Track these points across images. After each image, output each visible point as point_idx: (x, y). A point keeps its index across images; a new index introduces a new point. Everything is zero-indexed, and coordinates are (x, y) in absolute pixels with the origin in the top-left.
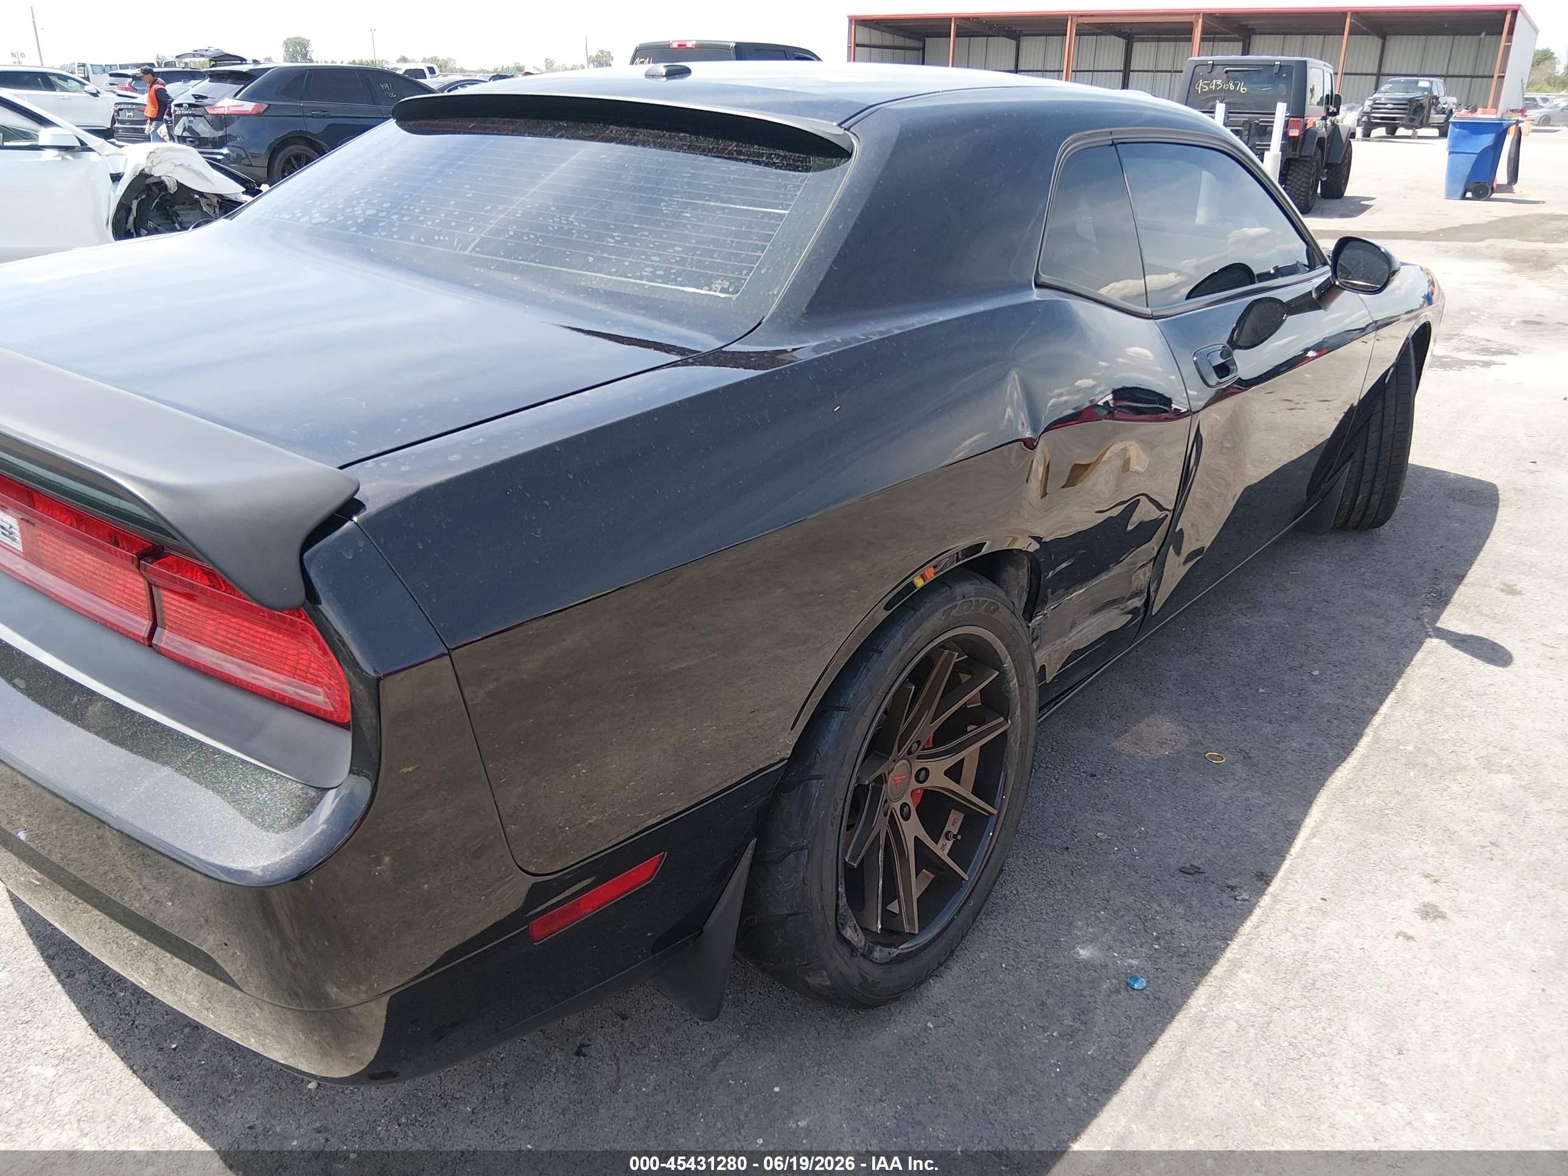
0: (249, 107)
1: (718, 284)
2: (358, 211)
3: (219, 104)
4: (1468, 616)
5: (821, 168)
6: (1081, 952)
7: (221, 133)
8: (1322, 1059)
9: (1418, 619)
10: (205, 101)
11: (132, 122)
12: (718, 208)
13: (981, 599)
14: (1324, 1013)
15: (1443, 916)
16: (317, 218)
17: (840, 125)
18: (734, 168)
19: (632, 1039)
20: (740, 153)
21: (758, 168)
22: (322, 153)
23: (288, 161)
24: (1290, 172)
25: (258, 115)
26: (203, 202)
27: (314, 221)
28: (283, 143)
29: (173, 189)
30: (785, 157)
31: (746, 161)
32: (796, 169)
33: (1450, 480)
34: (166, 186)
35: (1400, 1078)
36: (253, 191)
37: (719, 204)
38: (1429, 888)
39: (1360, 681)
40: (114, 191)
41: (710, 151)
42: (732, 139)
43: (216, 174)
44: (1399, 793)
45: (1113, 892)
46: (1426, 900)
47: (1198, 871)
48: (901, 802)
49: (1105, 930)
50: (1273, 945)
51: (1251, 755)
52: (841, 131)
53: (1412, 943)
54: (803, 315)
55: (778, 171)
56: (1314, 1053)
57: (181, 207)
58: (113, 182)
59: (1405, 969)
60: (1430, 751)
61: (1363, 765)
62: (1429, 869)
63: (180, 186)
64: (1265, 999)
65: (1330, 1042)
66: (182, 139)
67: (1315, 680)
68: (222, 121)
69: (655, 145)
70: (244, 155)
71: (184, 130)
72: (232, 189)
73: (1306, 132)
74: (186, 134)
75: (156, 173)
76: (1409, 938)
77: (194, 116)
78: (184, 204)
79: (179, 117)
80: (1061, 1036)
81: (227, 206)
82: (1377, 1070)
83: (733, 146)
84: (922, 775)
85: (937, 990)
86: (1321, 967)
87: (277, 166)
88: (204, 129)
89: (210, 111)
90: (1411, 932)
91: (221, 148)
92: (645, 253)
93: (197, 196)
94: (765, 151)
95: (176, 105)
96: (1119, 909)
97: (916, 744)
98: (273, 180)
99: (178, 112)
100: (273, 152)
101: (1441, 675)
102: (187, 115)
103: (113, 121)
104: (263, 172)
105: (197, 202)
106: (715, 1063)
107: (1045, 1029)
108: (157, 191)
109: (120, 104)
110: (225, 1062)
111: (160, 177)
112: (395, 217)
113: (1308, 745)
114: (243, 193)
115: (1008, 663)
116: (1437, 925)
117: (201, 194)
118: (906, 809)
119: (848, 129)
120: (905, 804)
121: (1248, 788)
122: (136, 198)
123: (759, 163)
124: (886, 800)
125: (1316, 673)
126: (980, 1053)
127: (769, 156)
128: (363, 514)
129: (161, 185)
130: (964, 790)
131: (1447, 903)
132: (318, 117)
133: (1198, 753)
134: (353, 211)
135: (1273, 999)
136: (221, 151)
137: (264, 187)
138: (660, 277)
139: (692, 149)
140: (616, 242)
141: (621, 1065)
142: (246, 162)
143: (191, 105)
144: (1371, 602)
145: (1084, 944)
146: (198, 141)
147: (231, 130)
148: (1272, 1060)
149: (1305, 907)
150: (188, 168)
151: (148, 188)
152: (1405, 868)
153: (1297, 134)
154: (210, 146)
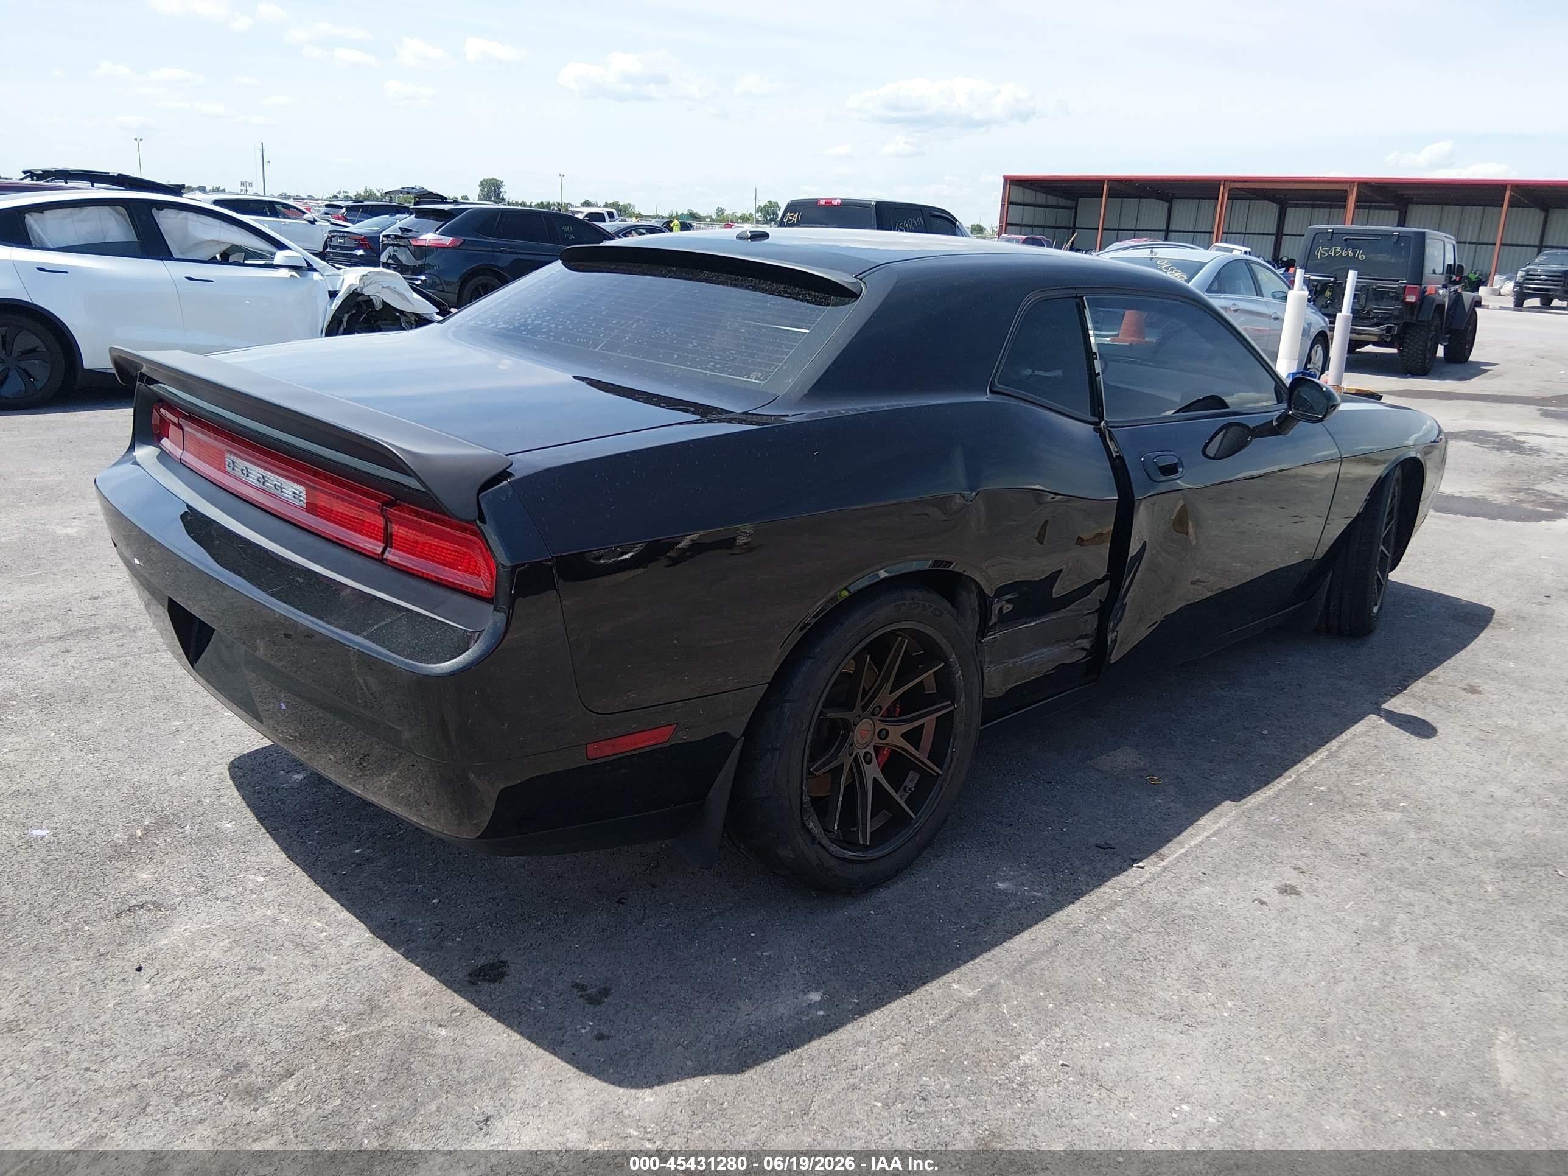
0: (447, 241)
1: (754, 375)
2: (529, 321)
3: (422, 237)
4: (1423, 705)
5: (836, 305)
6: (1000, 885)
7: (419, 262)
8: (1161, 963)
9: (1376, 704)
10: (410, 234)
11: (342, 248)
12: (763, 327)
13: (927, 604)
14: (1174, 938)
15: (1298, 893)
16: (501, 325)
17: (856, 277)
18: (779, 302)
19: (658, 898)
20: (786, 292)
21: (795, 302)
22: (505, 282)
23: (477, 289)
24: (1407, 336)
25: (453, 248)
26: (402, 319)
27: (499, 327)
28: (473, 273)
29: (379, 306)
30: (814, 296)
31: (788, 297)
32: (820, 304)
33: (1461, 605)
34: (373, 304)
35: (1216, 980)
36: (444, 313)
37: (765, 325)
38: (1295, 875)
39: (1302, 741)
40: (331, 306)
41: (766, 290)
42: (782, 283)
43: (416, 296)
44: (1299, 816)
45: (1036, 854)
46: (1288, 883)
47: (1110, 847)
48: (865, 750)
49: (1024, 874)
50: (1151, 896)
51: (1185, 780)
52: (855, 280)
53: (1264, 906)
54: (805, 396)
55: (809, 305)
56: (1156, 958)
57: (384, 322)
58: (331, 297)
59: (1251, 921)
60: (1340, 792)
61: (1277, 796)
62: (1300, 864)
63: (385, 304)
64: (1130, 925)
65: (1171, 954)
66: (386, 265)
67: (1263, 737)
68: (423, 251)
69: (731, 285)
70: (438, 281)
71: (389, 258)
72: (427, 308)
73: (1423, 297)
74: (390, 261)
75: (366, 292)
76: (1262, 903)
77: (398, 245)
78: (385, 320)
79: (385, 246)
80: (966, 928)
81: (421, 321)
82: (1201, 974)
83: (782, 287)
84: (883, 734)
85: (884, 894)
86: (1184, 912)
87: (466, 293)
88: (404, 257)
89: (413, 243)
90: (1265, 900)
91: (420, 274)
92: (711, 354)
93: (398, 314)
94: (803, 291)
95: (384, 236)
96: (1038, 864)
97: (878, 709)
98: (460, 304)
99: (385, 242)
100: (464, 281)
101: (1377, 744)
102: (393, 245)
103: (326, 246)
104: (453, 298)
105: (398, 318)
106: (713, 916)
107: (956, 923)
108: (365, 308)
109: (333, 231)
110: (377, 884)
111: (369, 296)
112: (553, 326)
113: (1237, 779)
114: (437, 313)
115: (953, 658)
116: (1290, 899)
117: (402, 312)
118: (868, 756)
119: (861, 280)
120: (867, 753)
121: (1172, 802)
122: (347, 313)
123: (796, 299)
124: (851, 745)
125: (1265, 732)
126: (904, 931)
127: (804, 295)
128: (512, 479)
129: (369, 302)
130: (922, 755)
131: (1305, 886)
132: (507, 252)
133: (1141, 777)
134: (526, 321)
135: (1137, 926)
136: (419, 277)
137: (454, 310)
138: (718, 369)
139: (755, 289)
140: (694, 346)
141: (647, 911)
142: (440, 288)
143: (397, 237)
144: (1340, 690)
145: (1003, 881)
146: (401, 268)
147: (429, 260)
148: (1121, 959)
149: (1187, 876)
150: (394, 291)
151: (358, 305)
152: (1281, 862)
153: (1413, 300)
154: (410, 272)
